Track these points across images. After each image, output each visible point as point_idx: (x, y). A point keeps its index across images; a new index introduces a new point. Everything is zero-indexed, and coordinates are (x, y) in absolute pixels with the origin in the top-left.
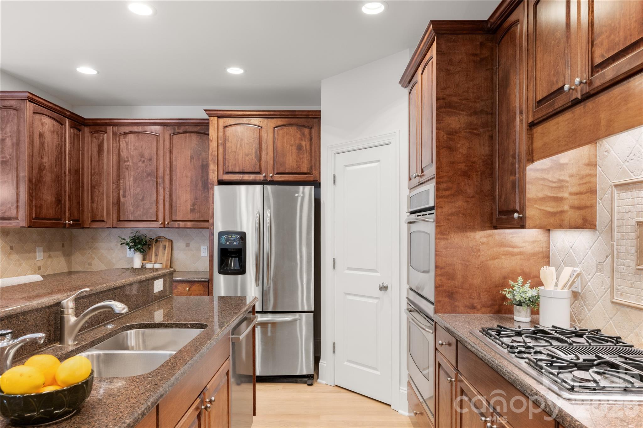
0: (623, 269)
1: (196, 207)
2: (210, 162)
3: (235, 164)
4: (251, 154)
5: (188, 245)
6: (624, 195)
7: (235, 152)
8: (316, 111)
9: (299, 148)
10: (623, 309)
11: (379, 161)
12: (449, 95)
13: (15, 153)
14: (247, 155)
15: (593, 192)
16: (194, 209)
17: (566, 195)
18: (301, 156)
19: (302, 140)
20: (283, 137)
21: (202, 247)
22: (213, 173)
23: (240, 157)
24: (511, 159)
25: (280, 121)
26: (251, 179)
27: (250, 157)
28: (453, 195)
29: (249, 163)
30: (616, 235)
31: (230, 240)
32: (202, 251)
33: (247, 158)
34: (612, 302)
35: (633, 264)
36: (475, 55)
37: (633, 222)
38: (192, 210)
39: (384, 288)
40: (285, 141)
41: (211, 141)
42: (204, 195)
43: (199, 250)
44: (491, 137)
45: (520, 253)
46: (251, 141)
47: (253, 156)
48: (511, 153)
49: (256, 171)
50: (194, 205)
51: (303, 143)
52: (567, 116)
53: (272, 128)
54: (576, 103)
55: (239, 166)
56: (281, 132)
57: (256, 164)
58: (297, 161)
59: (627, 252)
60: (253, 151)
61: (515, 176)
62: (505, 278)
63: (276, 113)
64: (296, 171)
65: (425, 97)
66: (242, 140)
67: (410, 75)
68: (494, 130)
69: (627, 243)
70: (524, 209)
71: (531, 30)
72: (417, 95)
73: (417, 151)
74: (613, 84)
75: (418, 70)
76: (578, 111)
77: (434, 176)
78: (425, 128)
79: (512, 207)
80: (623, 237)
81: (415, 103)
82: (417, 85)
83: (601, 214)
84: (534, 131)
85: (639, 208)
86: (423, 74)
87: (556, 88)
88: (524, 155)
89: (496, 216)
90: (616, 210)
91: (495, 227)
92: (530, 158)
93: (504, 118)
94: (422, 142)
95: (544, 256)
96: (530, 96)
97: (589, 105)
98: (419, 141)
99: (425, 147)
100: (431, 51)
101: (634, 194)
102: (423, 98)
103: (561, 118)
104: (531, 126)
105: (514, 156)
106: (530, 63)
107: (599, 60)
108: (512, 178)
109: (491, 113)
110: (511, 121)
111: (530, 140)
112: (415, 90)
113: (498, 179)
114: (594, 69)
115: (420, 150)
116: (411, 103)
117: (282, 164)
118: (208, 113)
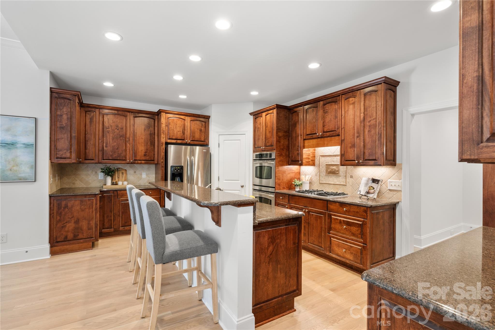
0: (322, 175)
1: (147, 153)
2: (162, 134)
3: (173, 135)
4: (180, 131)
5: (135, 172)
6: (323, 158)
7: (173, 130)
8: (208, 116)
9: (201, 130)
10: (322, 184)
11: (240, 140)
12: (279, 126)
13: (69, 123)
14: (179, 132)
15: (315, 157)
16: (146, 155)
17: (310, 157)
18: (201, 134)
19: (202, 127)
20: (194, 125)
21: (143, 173)
22: (163, 138)
23: (175, 132)
24: (297, 147)
25: (193, 118)
26: (180, 142)
27: (180, 132)
28: (279, 156)
29: (179, 135)
30: (321, 167)
31: (176, 169)
32: (143, 175)
33: (179, 133)
34: (320, 183)
35: (325, 174)
36: (285, 115)
37: (325, 164)
38: (145, 155)
39: (242, 186)
40: (195, 127)
41: (162, 124)
42: (151, 148)
43: (141, 174)
44: (289, 139)
45: (294, 172)
46: (180, 125)
47: (181, 132)
49: (183, 139)
50: (146, 152)
51: (202, 129)
52: (316, 140)
53: (190, 121)
54: (319, 138)
55: (175, 136)
56: (193, 123)
57: (182, 136)
58: (200, 136)
59: (323, 171)
60: (181, 130)
61: (299, 151)
62: (291, 179)
63: (192, 115)
64: (199, 140)
65: (268, 124)
66: (176, 124)
67: (256, 113)
68: (290, 138)
69: (323, 169)
70: (302, 161)
71: (305, 116)
72: (262, 121)
73: (262, 140)
74: (328, 137)
75: (263, 113)
76: (319, 139)
77: (275, 149)
78: (268, 134)
79: (297, 160)
80: (322, 168)
81: (260, 123)
82: (262, 118)
83: (317, 162)
84: (305, 141)
85: (326, 161)
86: (267, 116)
87: (313, 133)
88: (302, 146)
89: (290, 162)
90: (321, 161)
91: (289, 165)
92: (304, 147)
93: (294, 135)
94: (266, 138)
95: (299, 173)
96: (305, 132)
97: (322, 139)
98: (264, 137)
99: (268, 140)
100: (273, 111)
101: (325, 158)
102: (267, 124)
103: (314, 140)
104: (304, 140)
105: (298, 146)
106: (305, 124)
107: (325, 131)
108: (297, 152)
109: (289, 133)
110: (297, 137)
111: (304, 143)
112: (260, 119)
113: (291, 152)
114: (324, 132)
115: (265, 140)
116: (257, 123)
117: (194, 137)
118: (161, 111)
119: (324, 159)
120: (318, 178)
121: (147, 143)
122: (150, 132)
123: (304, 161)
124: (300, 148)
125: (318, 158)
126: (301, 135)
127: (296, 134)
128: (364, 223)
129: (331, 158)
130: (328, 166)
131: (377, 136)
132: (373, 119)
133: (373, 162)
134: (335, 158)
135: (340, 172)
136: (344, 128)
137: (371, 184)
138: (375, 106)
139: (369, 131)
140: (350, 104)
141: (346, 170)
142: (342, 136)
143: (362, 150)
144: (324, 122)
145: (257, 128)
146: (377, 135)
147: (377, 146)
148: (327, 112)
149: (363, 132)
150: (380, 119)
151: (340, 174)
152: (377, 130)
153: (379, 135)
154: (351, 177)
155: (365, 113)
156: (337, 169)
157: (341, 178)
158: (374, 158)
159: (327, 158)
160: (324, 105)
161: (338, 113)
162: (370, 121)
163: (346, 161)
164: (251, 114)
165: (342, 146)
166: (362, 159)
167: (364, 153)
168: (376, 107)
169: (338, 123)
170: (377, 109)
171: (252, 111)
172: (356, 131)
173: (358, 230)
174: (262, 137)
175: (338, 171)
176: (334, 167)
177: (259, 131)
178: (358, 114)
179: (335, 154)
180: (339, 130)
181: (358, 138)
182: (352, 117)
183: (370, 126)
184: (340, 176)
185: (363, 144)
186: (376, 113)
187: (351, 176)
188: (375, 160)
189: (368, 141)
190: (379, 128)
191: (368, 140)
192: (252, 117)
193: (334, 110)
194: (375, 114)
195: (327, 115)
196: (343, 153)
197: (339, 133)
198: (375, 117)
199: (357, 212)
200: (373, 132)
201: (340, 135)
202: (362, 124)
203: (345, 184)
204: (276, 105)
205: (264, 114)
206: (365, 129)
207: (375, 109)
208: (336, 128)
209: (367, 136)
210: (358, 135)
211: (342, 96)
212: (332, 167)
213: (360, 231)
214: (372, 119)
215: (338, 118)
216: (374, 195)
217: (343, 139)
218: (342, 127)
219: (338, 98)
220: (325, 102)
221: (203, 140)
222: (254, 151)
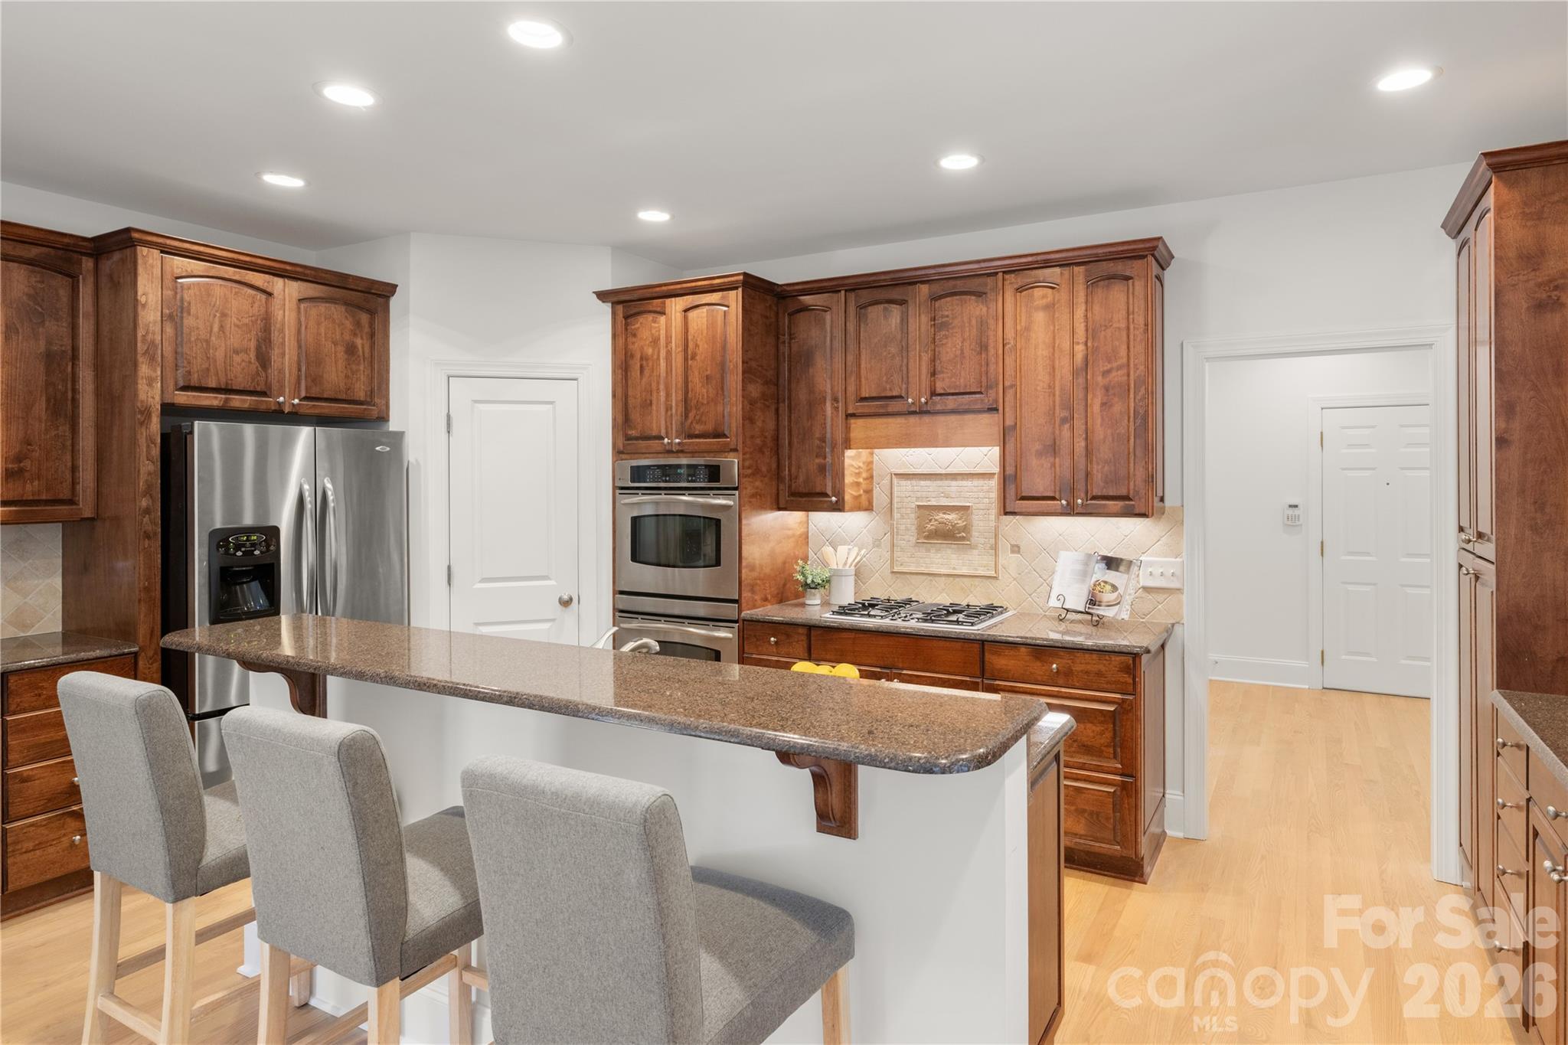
0: (903, 543)
1: (27, 464)
2: (140, 359)
3: (208, 370)
4: (246, 351)
6: (903, 482)
7: (208, 342)
8: (388, 284)
9: (351, 350)
10: (903, 576)
11: (551, 403)
12: (751, 359)
14: (237, 352)
15: (872, 477)
16: (21, 471)
17: (861, 480)
18: (354, 367)
19: (355, 335)
20: (319, 324)
22: (150, 385)
23: (220, 355)
24: (817, 442)
25: (311, 290)
26: (246, 406)
27: (243, 356)
29: (240, 370)
30: (896, 515)
31: (243, 545)
33: (237, 359)
34: (894, 573)
35: (913, 539)
36: (767, 317)
37: (914, 506)
39: (566, 603)
40: (323, 330)
41: (144, 306)
42: (53, 433)
44: (777, 410)
45: (794, 535)
46: (246, 321)
47: (253, 355)
48: (817, 435)
49: (259, 389)
50: (19, 458)
51: (359, 342)
52: (900, 420)
53: (295, 301)
54: (914, 413)
55: (217, 374)
56: (314, 312)
57: (258, 374)
58: (347, 377)
59: (907, 529)
60: (253, 345)
61: (825, 458)
62: (784, 563)
63: (307, 271)
64: (344, 397)
65: (697, 346)
66: (224, 315)
67: (635, 296)
68: (781, 405)
69: (907, 523)
70: (839, 493)
71: (851, 327)
72: (663, 333)
73: (668, 408)
74: (954, 412)
75: (668, 301)
76: (913, 419)
77: (735, 450)
78: (699, 385)
79: (818, 490)
80: (902, 517)
81: (655, 341)
82: (663, 319)
83: (879, 497)
84: (852, 421)
85: (919, 494)
86: (692, 314)
87: (889, 394)
88: (840, 441)
89: (784, 497)
90: (895, 494)
91: (780, 509)
92: (848, 444)
93: (802, 395)
94: (686, 400)
95: (806, 537)
96: (851, 388)
97: (926, 419)
98: (676, 398)
99: (697, 409)
100: (723, 298)
101: (914, 482)
102: (691, 345)
103: (890, 420)
104: (849, 416)
105: (823, 440)
106: (850, 358)
107: (939, 390)
108: (817, 461)
109: (777, 385)
110: (815, 403)
111: (848, 429)
112: (655, 322)
113: (790, 458)
114: (933, 394)
115: (681, 409)
116: (634, 335)
117: (316, 380)
118: (136, 235)
119: (909, 488)
120: (887, 556)
121: (28, 408)
122: (49, 343)
123: (849, 494)
124: (832, 448)
125: (886, 481)
126: (835, 400)
127: (811, 390)
128: (1125, 706)
129: (939, 483)
130: (926, 511)
131: (1132, 423)
132: (1119, 368)
133: (1121, 503)
134: (954, 483)
135: (975, 534)
136: (1012, 386)
137: (1100, 573)
138: (1123, 325)
139: (1103, 404)
140: (1037, 309)
141: (997, 528)
142: (1007, 415)
143: (1081, 463)
144: (933, 360)
145: (638, 356)
146: (1132, 419)
147: (1132, 455)
148: (945, 325)
149: (1082, 408)
150: (1142, 368)
151: (972, 540)
152: (1132, 405)
153: (1138, 421)
154: (1016, 549)
155: (1089, 344)
156: (961, 523)
157: (975, 552)
158: (1123, 492)
159: (923, 483)
160: (935, 298)
161: (991, 333)
162: (1109, 371)
163: (1023, 498)
164: (602, 296)
165: (1007, 446)
166: (1083, 495)
167: (1087, 474)
168: (1128, 328)
169: (992, 367)
170: (1132, 337)
171: (608, 285)
172: (1057, 398)
173: (1102, 733)
174: (668, 395)
175: (966, 529)
176: (952, 517)
177: (647, 372)
178: (1066, 345)
179: (950, 470)
180: (997, 393)
181: (1067, 426)
182: (1043, 352)
183: (1107, 389)
184: (975, 547)
185: (1083, 444)
186: (1128, 348)
187: (1013, 546)
188: (1127, 498)
189: (1102, 437)
190: (1138, 397)
191: (1100, 432)
192: (607, 308)
193: (974, 322)
194: (1123, 352)
195: (947, 337)
196: (1010, 471)
197: (996, 401)
198: (1125, 360)
199: (1099, 674)
200: (1118, 408)
201: (1001, 409)
202: (1081, 380)
203: (992, 573)
204: (745, 274)
205: (676, 306)
206: (1090, 397)
207: (1124, 334)
208: (984, 384)
209: (1099, 421)
210: (1065, 414)
211: (1007, 276)
212: (941, 516)
213: (1109, 735)
214: (1115, 365)
215: (992, 351)
216: (1120, 611)
217: (1009, 422)
218: (1007, 384)
219: (990, 280)
220: (937, 288)
221: (361, 395)
222: (619, 453)
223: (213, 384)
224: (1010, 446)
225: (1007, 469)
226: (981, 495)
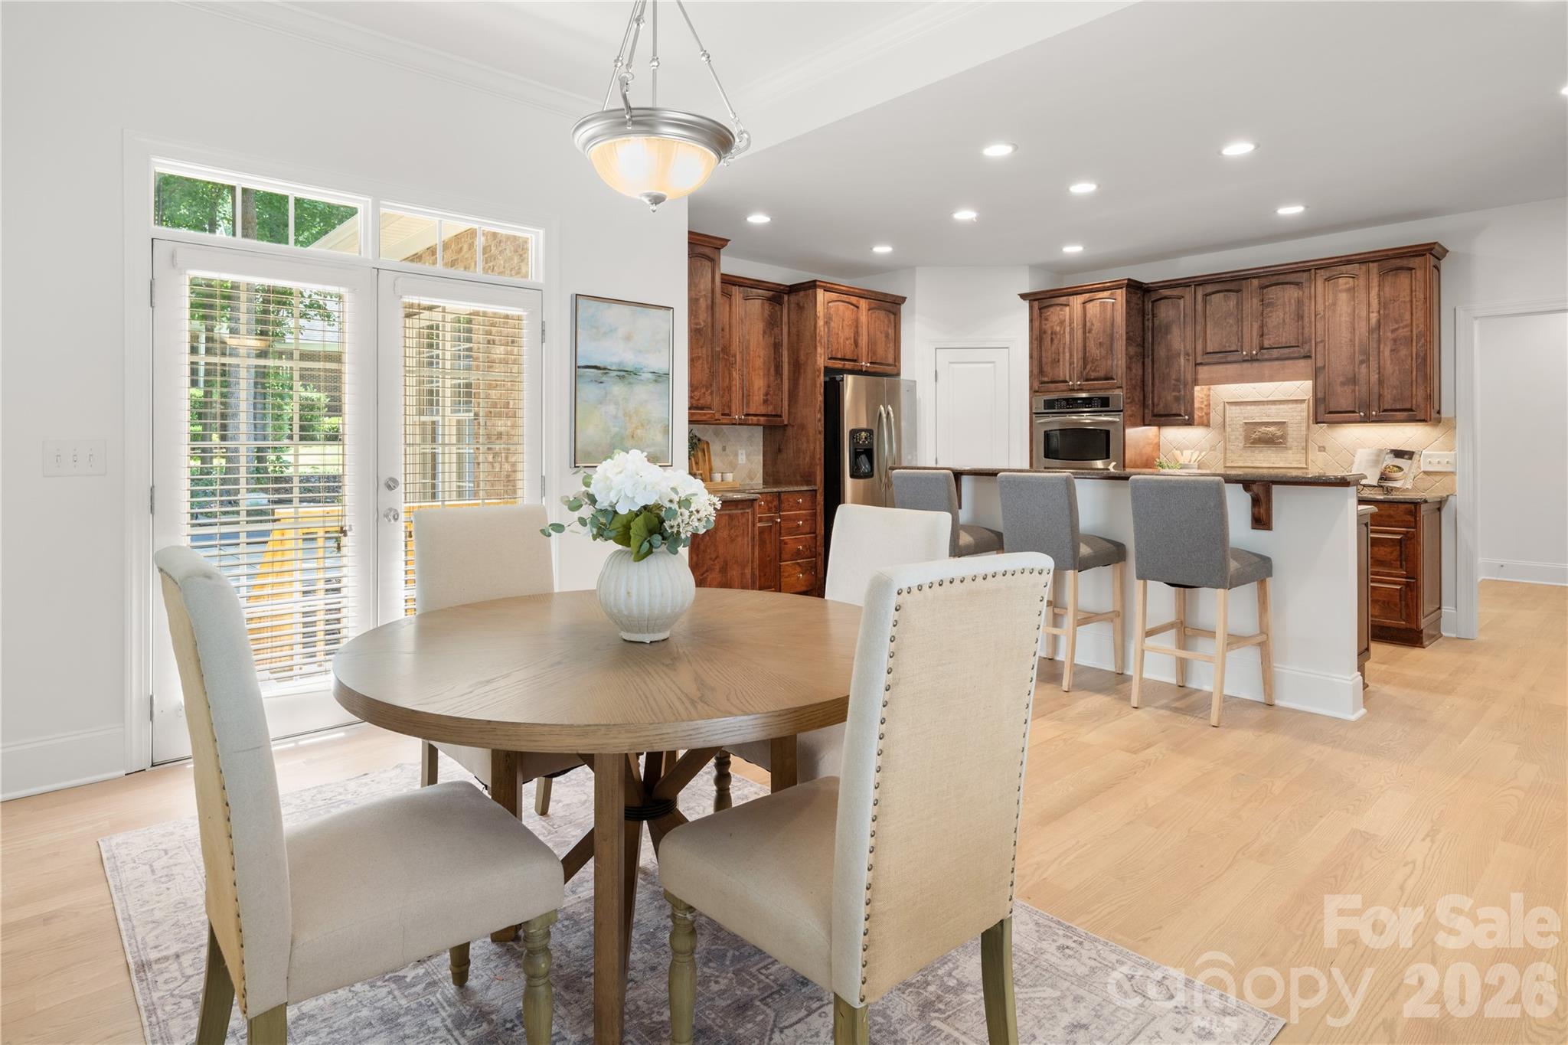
0: (1233, 447)
1: (769, 396)
2: (818, 343)
3: (838, 348)
4: (850, 338)
5: (724, 449)
6: (1233, 408)
7: (838, 334)
8: (902, 298)
9: (887, 336)
11: (993, 363)
12: (1130, 331)
13: (709, 319)
14: (847, 339)
15: (1209, 405)
16: (768, 400)
17: (1204, 406)
18: (888, 345)
19: (889, 327)
20: (875, 322)
21: (740, 452)
22: (820, 357)
23: (842, 341)
24: (1173, 382)
25: (874, 303)
26: (850, 367)
27: (850, 341)
28: (1131, 402)
29: (850, 348)
30: (1228, 429)
31: (862, 438)
32: (740, 457)
33: (848, 342)
34: (1225, 466)
35: (1241, 445)
36: (1140, 305)
37: (1242, 423)
38: (765, 402)
40: (876, 325)
41: (819, 318)
42: (776, 382)
43: (736, 455)
45: (1152, 443)
46: (851, 322)
48: (1174, 377)
49: (854, 358)
50: (767, 394)
51: (891, 332)
52: (1236, 366)
53: (867, 311)
54: (1247, 361)
55: (841, 350)
56: (873, 315)
57: (855, 351)
58: (887, 351)
60: (852, 335)
61: (1179, 391)
62: (1147, 460)
63: (870, 294)
64: (884, 361)
65: (1092, 324)
66: (843, 320)
67: (1048, 295)
68: (1146, 359)
69: (1237, 435)
70: (1191, 415)
71: (1199, 307)
72: (1067, 317)
73: (1071, 363)
74: (1277, 359)
75: (1071, 298)
76: (1245, 365)
77: (1121, 387)
78: (1094, 348)
79: (1174, 412)
80: (1233, 431)
81: (1062, 323)
82: (1067, 308)
83: (1215, 417)
84: (1200, 368)
85: (1246, 415)
86: (1089, 306)
87: (1229, 349)
88: (1190, 382)
89: (1149, 416)
90: (1227, 415)
91: (1145, 425)
92: (1196, 382)
93: (1161, 352)
94: (1084, 358)
95: (1158, 446)
96: (1199, 347)
97: (1256, 364)
98: (1077, 357)
99: (1093, 363)
100: (1111, 294)
101: (1242, 407)
102: (1088, 324)
103: (1229, 366)
104: (1197, 364)
105: (1178, 380)
106: (1199, 328)
107: (1266, 346)
108: (1174, 394)
109: (1143, 347)
110: (1171, 357)
111: (1196, 373)
112: (1061, 310)
113: (1153, 392)
114: (1262, 348)
115: (1081, 363)
116: (1047, 319)
117: (874, 353)
118: (818, 283)
119: (1239, 411)
120: (1222, 456)
121: (769, 370)
122: (775, 338)
123: (1197, 414)
124: (1185, 386)
125: (1221, 407)
126: (1188, 354)
127: (1169, 348)
128: (1408, 536)
129: (1261, 407)
130: (1251, 426)
131: (1414, 362)
132: (1406, 326)
133: (1406, 414)
134: (1273, 407)
135: (1290, 440)
136: (1321, 342)
137: (1389, 460)
138: (1408, 299)
139: (1392, 351)
140: (1341, 291)
141: (1307, 435)
142: (1318, 360)
143: (1376, 389)
144: (1262, 327)
145: (1050, 332)
146: (1414, 359)
147: (1414, 383)
148: (1270, 304)
149: (1376, 353)
150: (1422, 326)
151: (1288, 444)
152: (1414, 350)
153: (1419, 361)
154: (1322, 449)
155: (1382, 312)
156: (1279, 433)
157: (1290, 452)
158: (1408, 406)
159: (1249, 407)
160: (1264, 288)
161: (1306, 308)
162: (1396, 329)
163: (1330, 413)
164: (1023, 296)
165: (1318, 379)
166: (1376, 409)
167: (1380, 396)
168: (1411, 301)
169: (1306, 330)
170: (1414, 306)
171: (1027, 290)
172: (1357, 348)
173: (1392, 553)
174: (1071, 355)
175: (1284, 437)
176: (1272, 429)
177: (1056, 342)
178: (1364, 314)
179: (1270, 399)
180: (1311, 346)
181: (1364, 365)
182: (1345, 318)
183: (1395, 340)
184: (1290, 449)
185: (1377, 376)
186: (1412, 314)
187: (1319, 447)
188: (1411, 410)
189: (1391, 371)
190: (1419, 345)
191: (1389, 367)
192: (1026, 304)
193: (1293, 301)
194: (1407, 316)
195: (1271, 312)
196: (1320, 395)
197: (1310, 351)
198: (1409, 322)
199: (1390, 516)
200: (1403, 352)
201: (1313, 355)
202: (1375, 336)
203: (1304, 466)
204: (1129, 279)
205: (1077, 301)
206: (1382, 346)
207: (1409, 306)
208: (1301, 341)
209: (1389, 362)
210: (1363, 357)
211: (1319, 271)
212: (1263, 429)
213: (1396, 553)
214: (1401, 325)
215: (1306, 319)
216: (1407, 483)
217: (1320, 364)
218: (1318, 340)
219: (1306, 274)
220: (1265, 281)
221: (891, 361)
222: (1034, 392)
223: (840, 357)
224: (1320, 380)
225: (1319, 394)
226: (1295, 414)
